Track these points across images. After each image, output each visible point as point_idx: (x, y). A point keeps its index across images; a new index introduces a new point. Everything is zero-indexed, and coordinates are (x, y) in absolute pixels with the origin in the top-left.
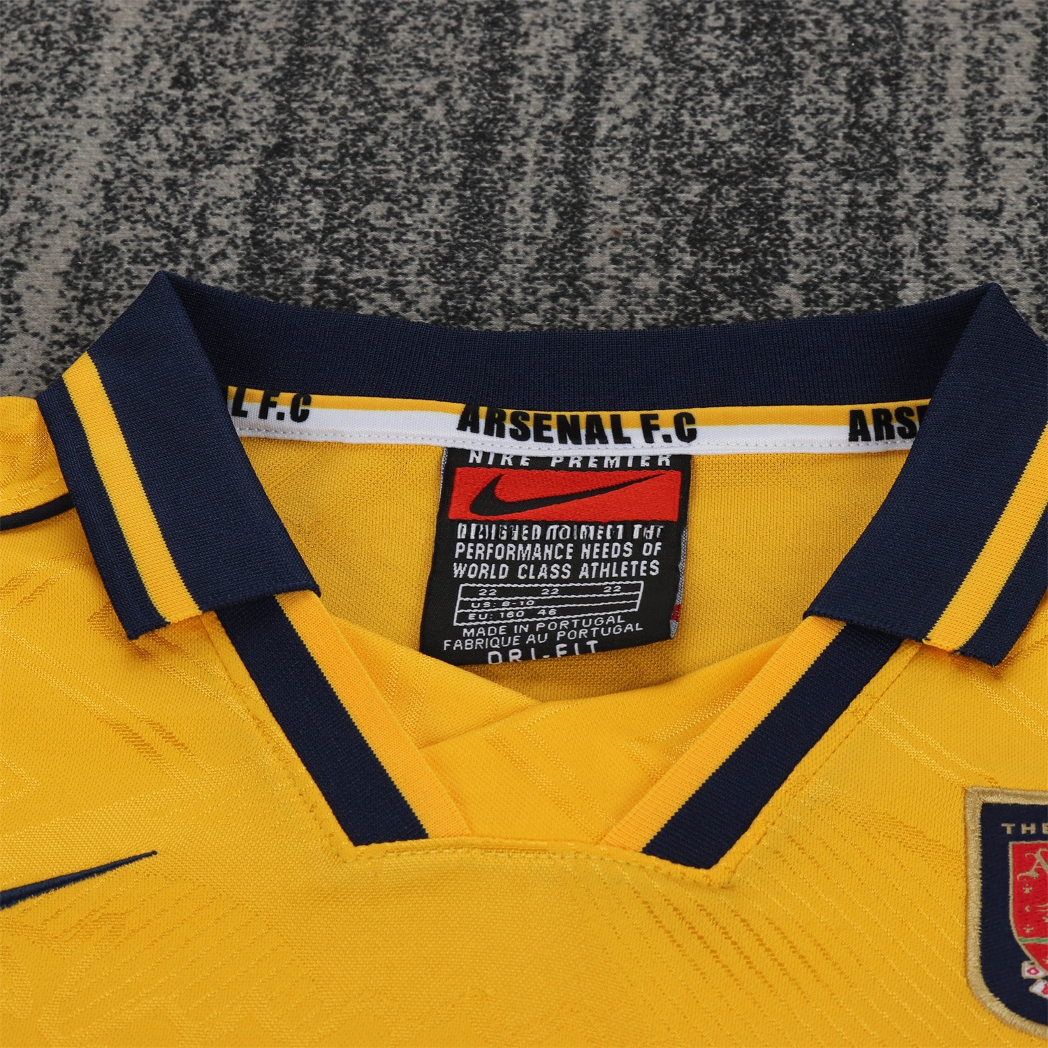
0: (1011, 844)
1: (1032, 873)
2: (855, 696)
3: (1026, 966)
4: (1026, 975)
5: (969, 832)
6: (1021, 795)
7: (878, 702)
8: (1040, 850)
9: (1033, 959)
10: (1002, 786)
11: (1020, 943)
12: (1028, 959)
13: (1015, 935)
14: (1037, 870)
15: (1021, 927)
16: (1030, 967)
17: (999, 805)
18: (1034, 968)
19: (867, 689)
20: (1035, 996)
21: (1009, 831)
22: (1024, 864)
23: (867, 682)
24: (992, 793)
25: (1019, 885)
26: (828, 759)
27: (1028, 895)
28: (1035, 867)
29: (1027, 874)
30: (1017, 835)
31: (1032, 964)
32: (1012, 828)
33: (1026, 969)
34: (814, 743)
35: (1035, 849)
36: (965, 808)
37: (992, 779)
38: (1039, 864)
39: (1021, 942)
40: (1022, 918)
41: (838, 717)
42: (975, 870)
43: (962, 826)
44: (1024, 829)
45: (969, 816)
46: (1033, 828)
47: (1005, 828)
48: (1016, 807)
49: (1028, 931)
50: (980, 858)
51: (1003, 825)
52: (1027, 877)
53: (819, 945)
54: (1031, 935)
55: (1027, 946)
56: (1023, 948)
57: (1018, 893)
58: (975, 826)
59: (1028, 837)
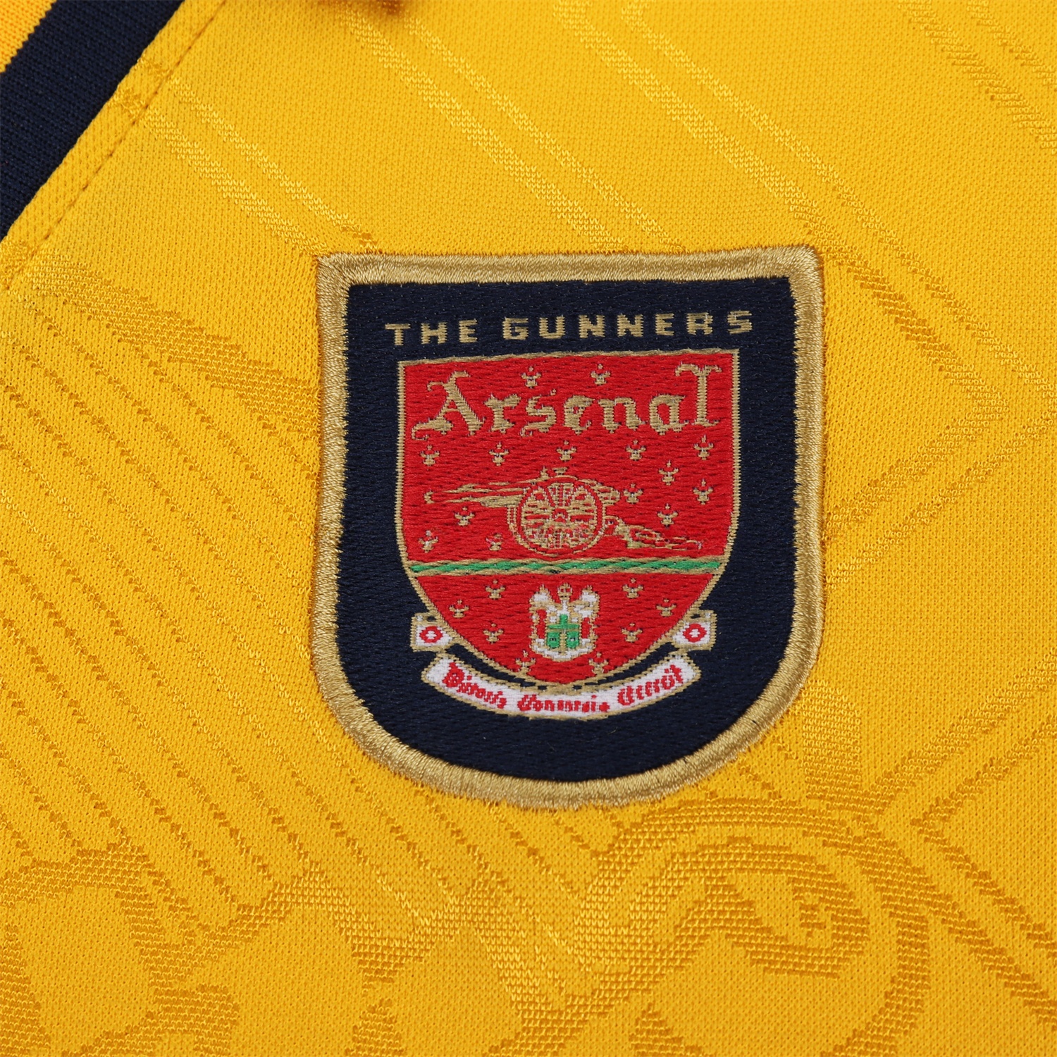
0: (401, 365)
1: (439, 424)
2: (126, 71)
3: (419, 623)
4: (418, 644)
5: (327, 345)
6: (421, 265)
7: (168, 78)
8: (456, 375)
9: (432, 610)
10: (385, 249)
11: (410, 574)
12: (423, 609)
13: (403, 555)
14: (449, 417)
15: (415, 539)
16: (427, 624)
17: (381, 287)
18: (434, 629)
19: (151, 53)
20: (430, 690)
21: (398, 341)
22: (426, 405)
23: (150, 38)
24: (366, 264)
25: (415, 450)
26: (72, 204)
27: (432, 468)
28: (445, 409)
29: (431, 425)
30: (413, 348)
31: (431, 619)
32: (404, 331)
33: (419, 630)
34: (49, 174)
35: (444, 373)
36: (318, 297)
37: (369, 236)
38: (453, 405)
39: (414, 571)
40: (419, 519)
41: (94, 116)
42: (336, 422)
43: (313, 331)
44: (426, 333)
45: (326, 312)
46: (441, 333)
47: (392, 333)
48: (412, 288)
49: (428, 545)
50: (345, 395)
51: (388, 327)
52: (431, 432)
53: (40, 597)
54: (431, 557)
55: (421, 580)
56: (416, 585)
57: (414, 464)
58: (336, 330)
59: (434, 349)
